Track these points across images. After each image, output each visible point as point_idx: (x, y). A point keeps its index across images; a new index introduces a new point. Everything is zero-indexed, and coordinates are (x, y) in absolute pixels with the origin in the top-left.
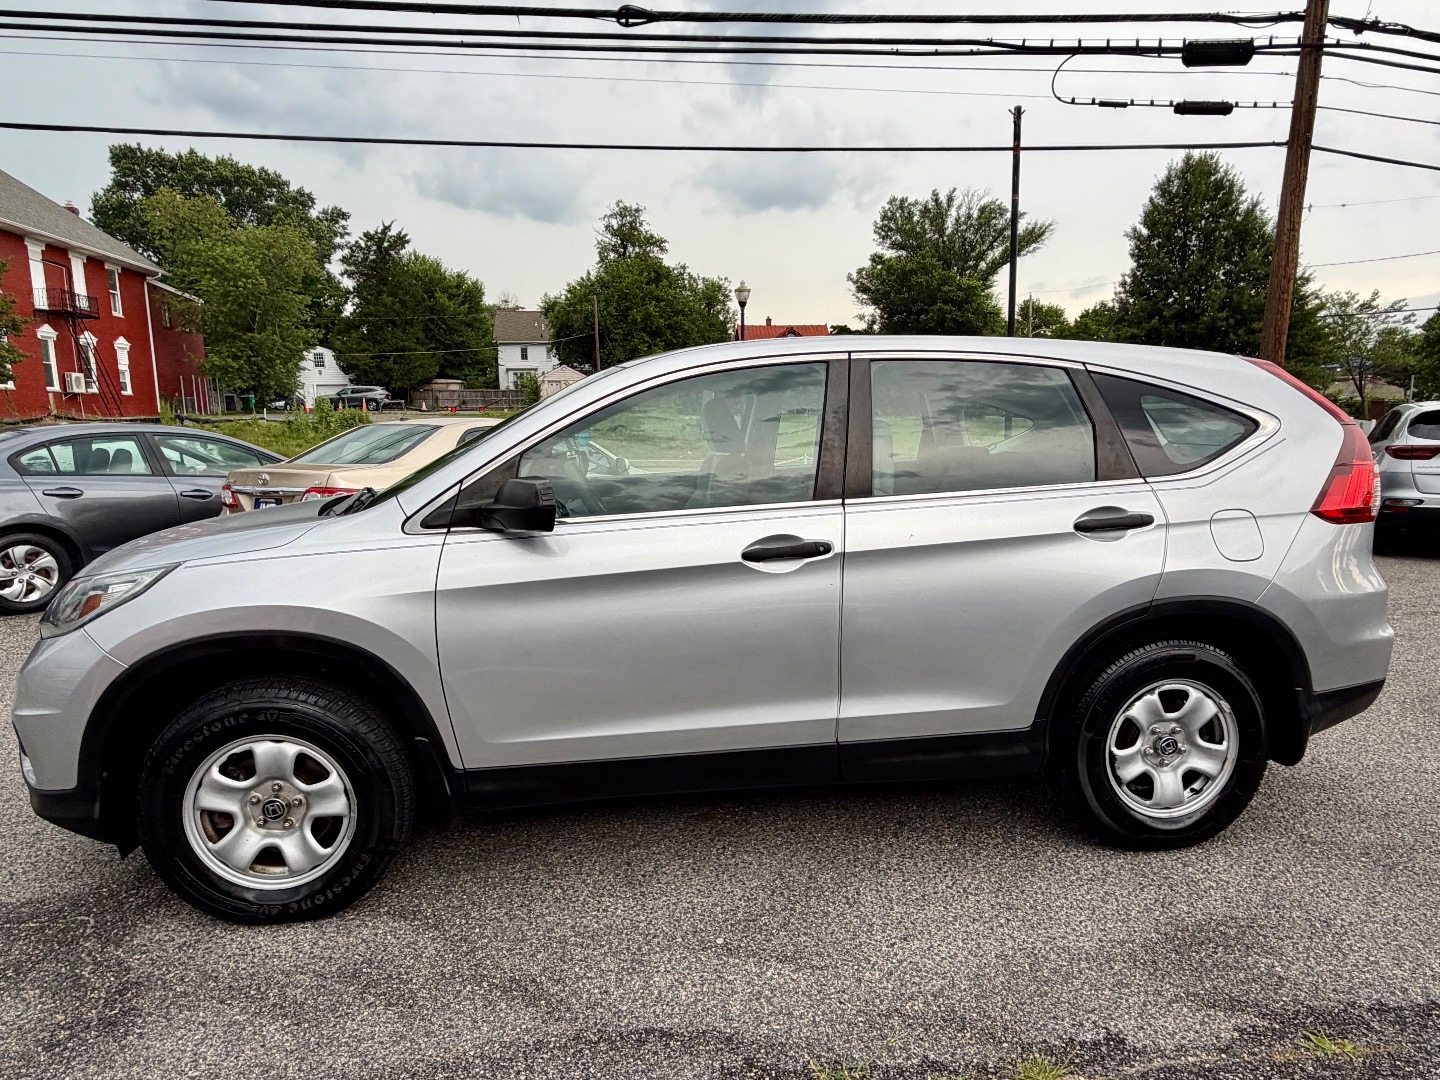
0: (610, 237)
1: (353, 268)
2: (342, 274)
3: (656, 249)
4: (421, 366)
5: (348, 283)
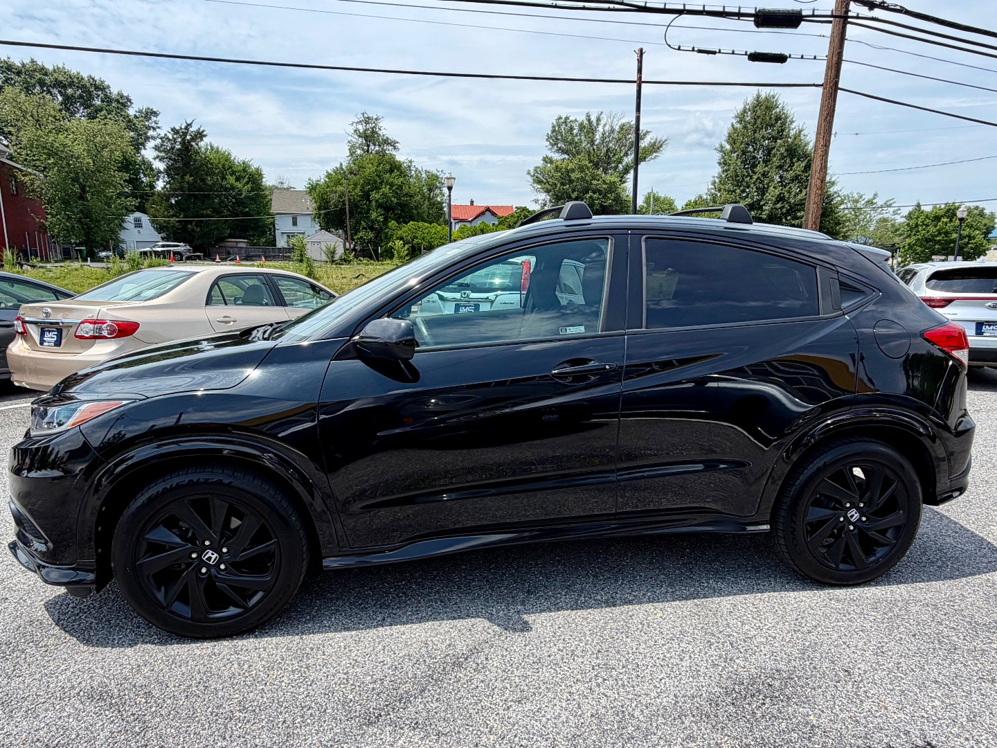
0: (357, 137)
1: (163, 154)
2: (155, 159)
3: (390, 148)
4: (217, 229)
5: (160, 166)
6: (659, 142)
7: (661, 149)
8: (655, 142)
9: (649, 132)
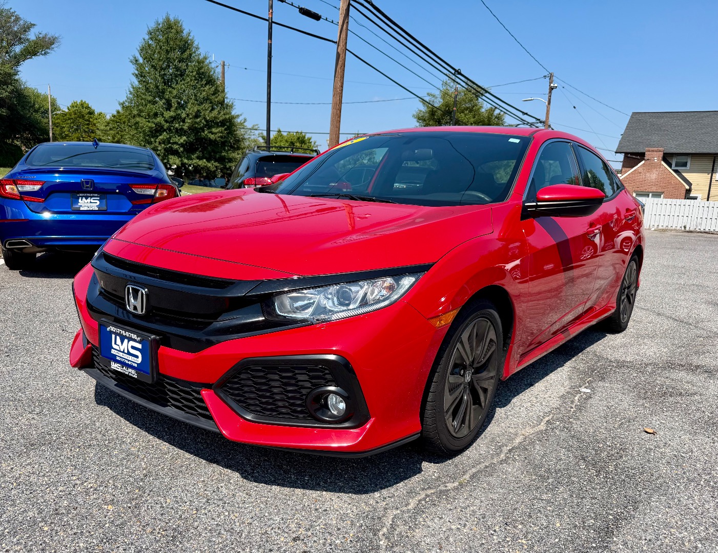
6: (50, 39)
7: (53, 46)
8: (43, 38)
9: (34, 25)
